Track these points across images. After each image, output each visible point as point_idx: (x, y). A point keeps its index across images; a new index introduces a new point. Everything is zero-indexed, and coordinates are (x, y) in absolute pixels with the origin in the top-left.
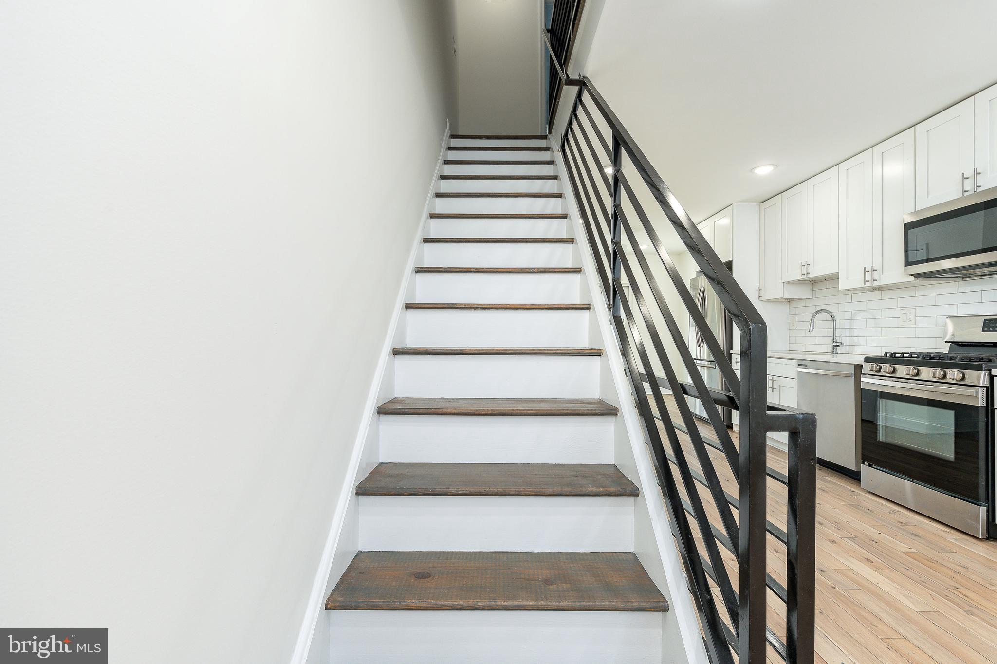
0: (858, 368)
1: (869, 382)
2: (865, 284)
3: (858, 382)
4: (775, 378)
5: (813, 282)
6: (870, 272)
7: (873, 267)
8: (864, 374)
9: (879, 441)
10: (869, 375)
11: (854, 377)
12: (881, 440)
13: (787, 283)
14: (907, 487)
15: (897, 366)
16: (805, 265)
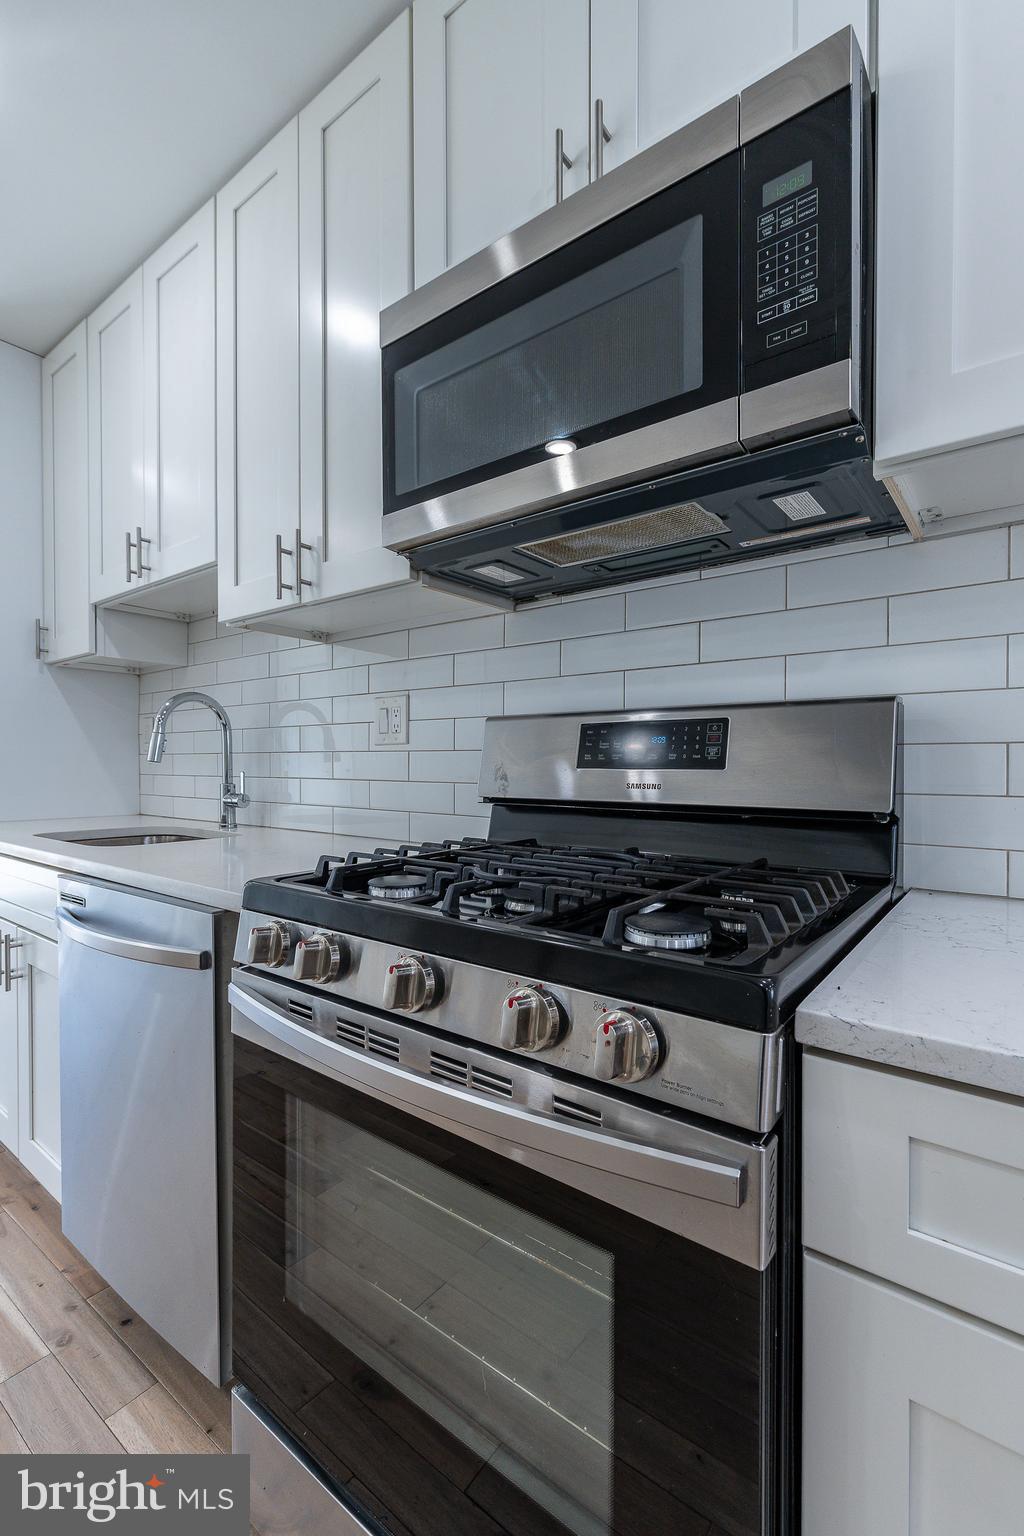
5: (188, 620)
6: (293, 553)
7: (299, 536)
13: (106, 607)
16: (137, 542)
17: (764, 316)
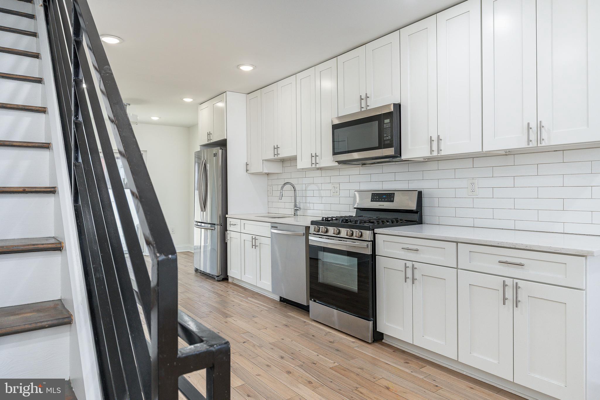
0: (307, 228)
1: (314, 239)
2: (312, 166)
3: (307, 240)
4: (257, 237)
5: (283, 161)
6: (315, 157)
7: (316, 153)
8: (311, 234)
9: (319, 282)
10: (314, 234)
11: (305, 236)
12: (320, 282)
13: (266, 160)
14: (335, 313)
15: (328, 228)
16: (276, 148)
17: (385, 139)
